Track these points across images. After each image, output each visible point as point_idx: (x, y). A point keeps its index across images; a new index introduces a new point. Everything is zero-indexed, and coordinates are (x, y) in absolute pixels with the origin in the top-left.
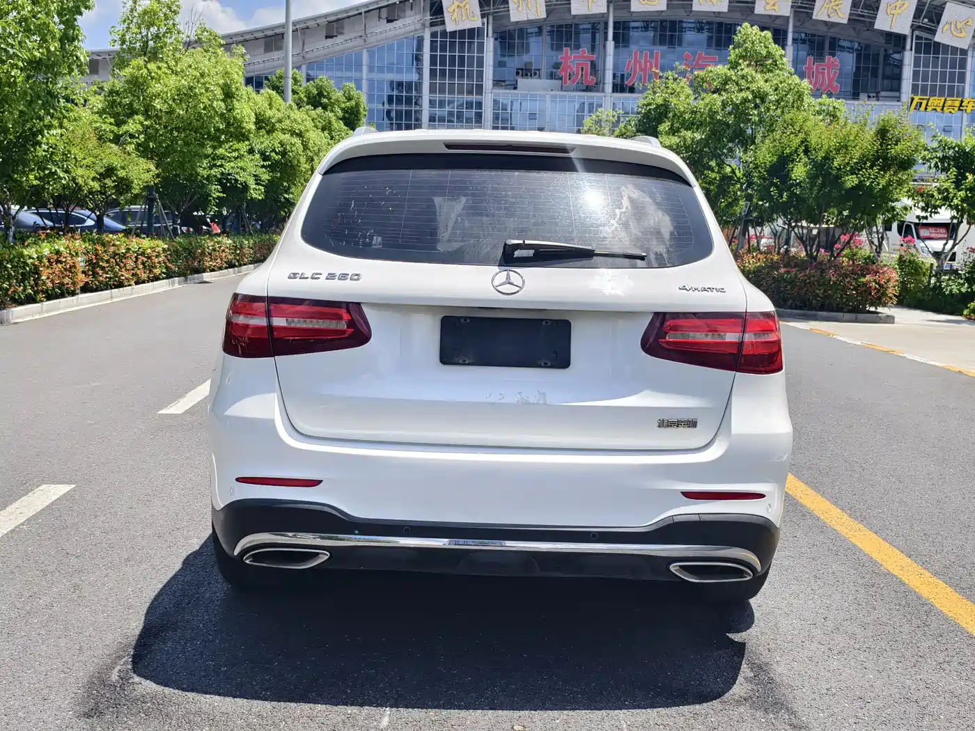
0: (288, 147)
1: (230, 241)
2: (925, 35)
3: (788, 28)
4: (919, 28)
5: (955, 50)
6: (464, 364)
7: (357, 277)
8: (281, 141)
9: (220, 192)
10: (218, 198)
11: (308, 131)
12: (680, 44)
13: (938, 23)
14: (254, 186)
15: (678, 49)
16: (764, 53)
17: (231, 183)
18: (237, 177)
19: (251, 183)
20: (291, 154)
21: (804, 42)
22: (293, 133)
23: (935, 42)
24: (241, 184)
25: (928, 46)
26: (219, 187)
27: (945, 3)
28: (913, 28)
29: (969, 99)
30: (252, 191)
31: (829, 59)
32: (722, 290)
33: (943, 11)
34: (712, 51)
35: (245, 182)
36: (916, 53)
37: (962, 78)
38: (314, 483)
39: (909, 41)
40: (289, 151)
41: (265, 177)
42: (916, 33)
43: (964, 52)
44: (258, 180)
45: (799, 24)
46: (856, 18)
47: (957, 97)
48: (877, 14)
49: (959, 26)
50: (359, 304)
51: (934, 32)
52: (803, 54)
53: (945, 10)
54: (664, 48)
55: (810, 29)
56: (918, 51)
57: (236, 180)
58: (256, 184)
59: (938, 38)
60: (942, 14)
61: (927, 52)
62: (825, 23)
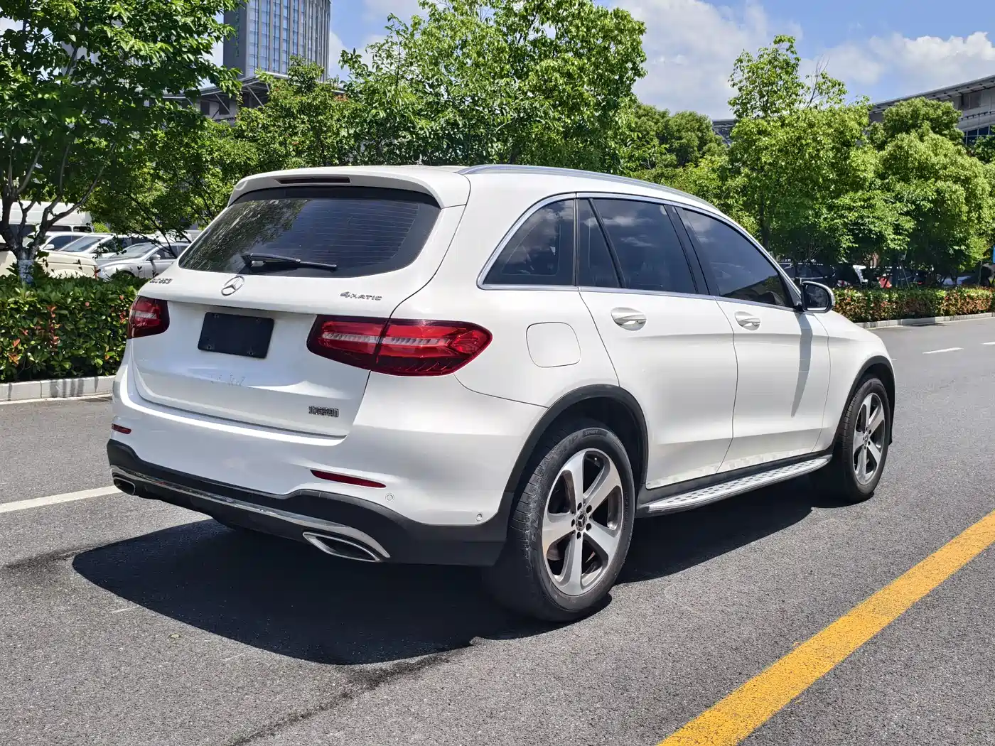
0: (947, 195)
1: (860, 294)
6: (209, 350)
8: (938, 189)
9: (851, 242)
10: (849, 248)
11: (976, 176)
14: (892, 236)
17: (864, 233)
18: (872, 227)
19: (889, 233)
20: (949, 202)
22: (956, 180)
24: (876, 234)
26: (851, 237)
30: (889, 241)
32: (378, 298)
35: (880, 232)
38: (127, 431)
40: (948, 200)
41: (909, 224)
44: (897, 229)
50: (165, 302)
57: (870, 231)
58: (894, 234)
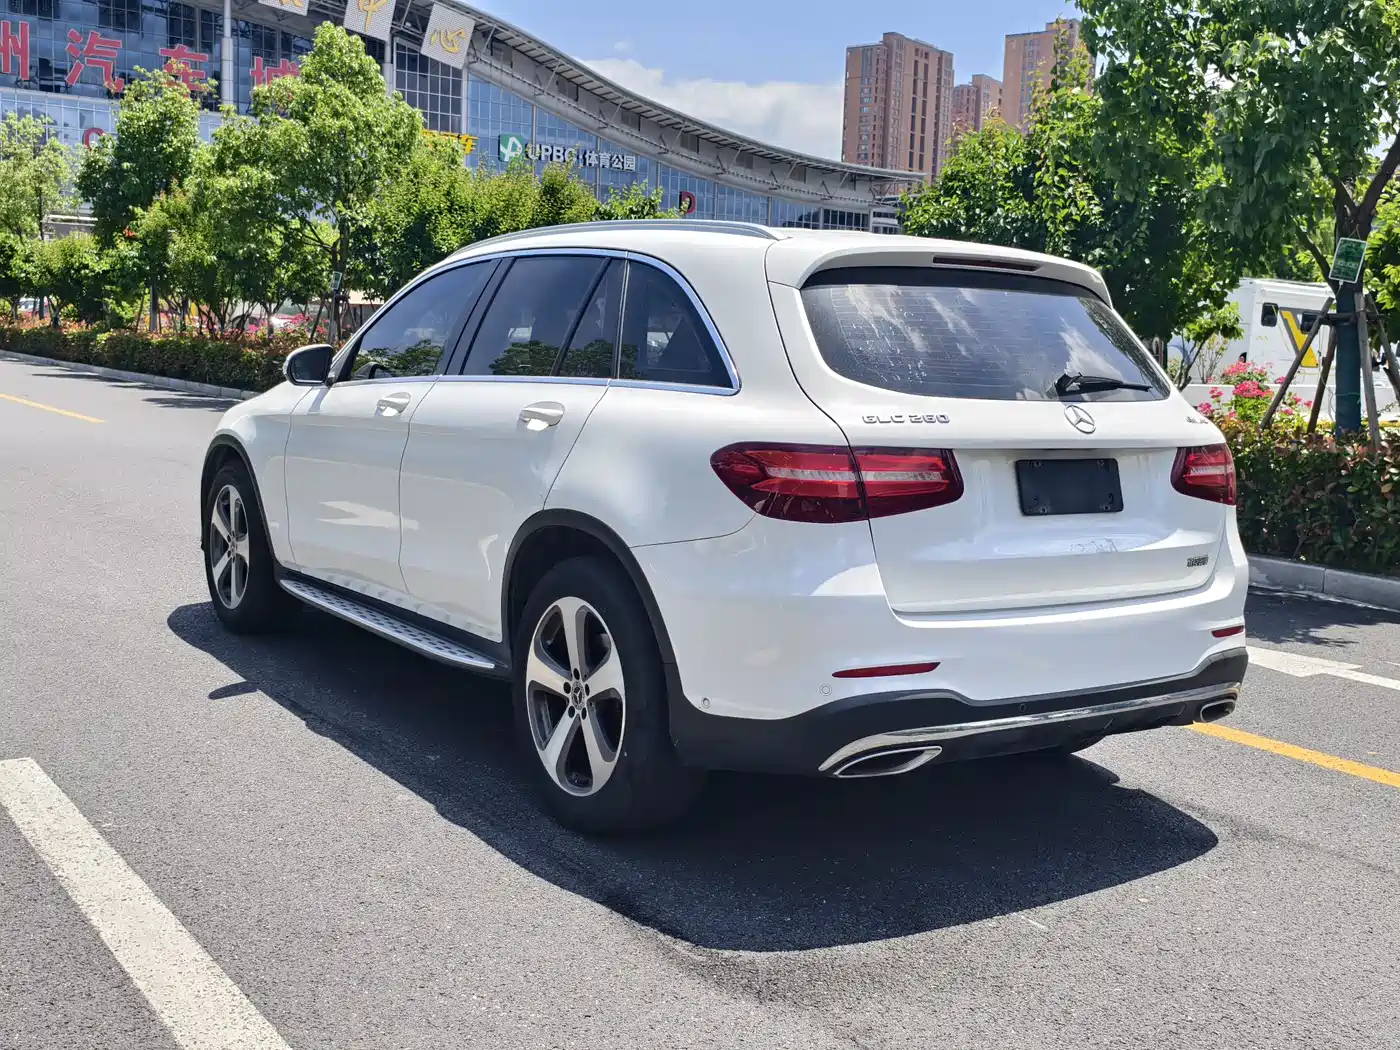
2: (408, 44)
3: (223, 11)
4: (401, 33)
5: (446, 68)
6: (1044, 514)
7: (944, 420)
12: (57, 16)
13: (424, 30)
15: (55, 23)
16: (356, 66)
21: (244, 34)
23: (421, 55)
25: (413, 60)
27: (432, 4)
28: (394, 32)
29: (467, 136)
31: (284, 64)
33: (429, 15)
34: (109, 30)
36: (398, 67)
37: (457, 109)
38: (930, 667)
39: (388, 50)
42: (397, 40)
43: (457, 73)
45: (237, 7)
46: (317, 9)
47: (452, 131)
48: (345, 8)
49: (450, 37)
50: (950, 450)
51: (419, 41)
52: (246, 51)
53: (432, 13)
54: (34, 19)
55: (255, 18)
56: (400, 65)
59: (425, 50)
60: (428, 19)
61: (412, 68)
62: (274, 11)
